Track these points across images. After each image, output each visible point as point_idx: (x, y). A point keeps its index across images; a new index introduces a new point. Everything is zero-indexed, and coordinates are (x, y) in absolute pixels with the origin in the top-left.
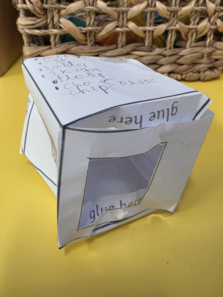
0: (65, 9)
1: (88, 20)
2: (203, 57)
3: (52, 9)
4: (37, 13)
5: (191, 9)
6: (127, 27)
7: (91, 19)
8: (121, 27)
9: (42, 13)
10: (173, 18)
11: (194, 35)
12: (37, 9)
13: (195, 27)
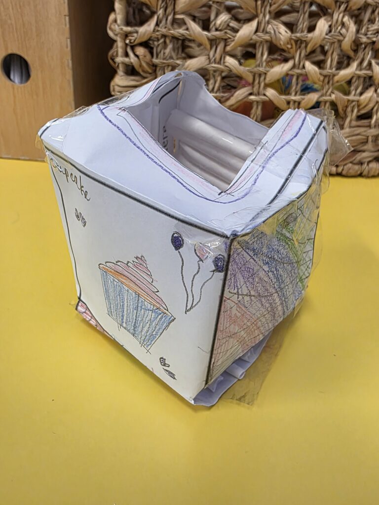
0: (182, 66)
1: (212, 84)
2: (367, 142)
3: (164, 65)
4: (144, 71)
5: (352, 73)
6: (265, 95)
7: (215, 83)
8: (256, 95)
9: (150, 71)
10: (327, 86)
11: (356, 111)
12: (144, 64)
13: (356, 98)
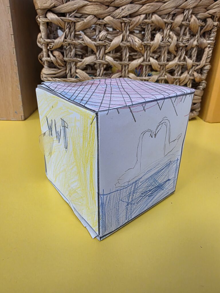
0: (81, 61)
3: (71, 61)
4: (59, 65)
5: (175, 63)
6: (128, 77)
7: (100, 71)
9: (63, 65)
10: (162, 71)
12: (59, 61)
13: (178, 77)
